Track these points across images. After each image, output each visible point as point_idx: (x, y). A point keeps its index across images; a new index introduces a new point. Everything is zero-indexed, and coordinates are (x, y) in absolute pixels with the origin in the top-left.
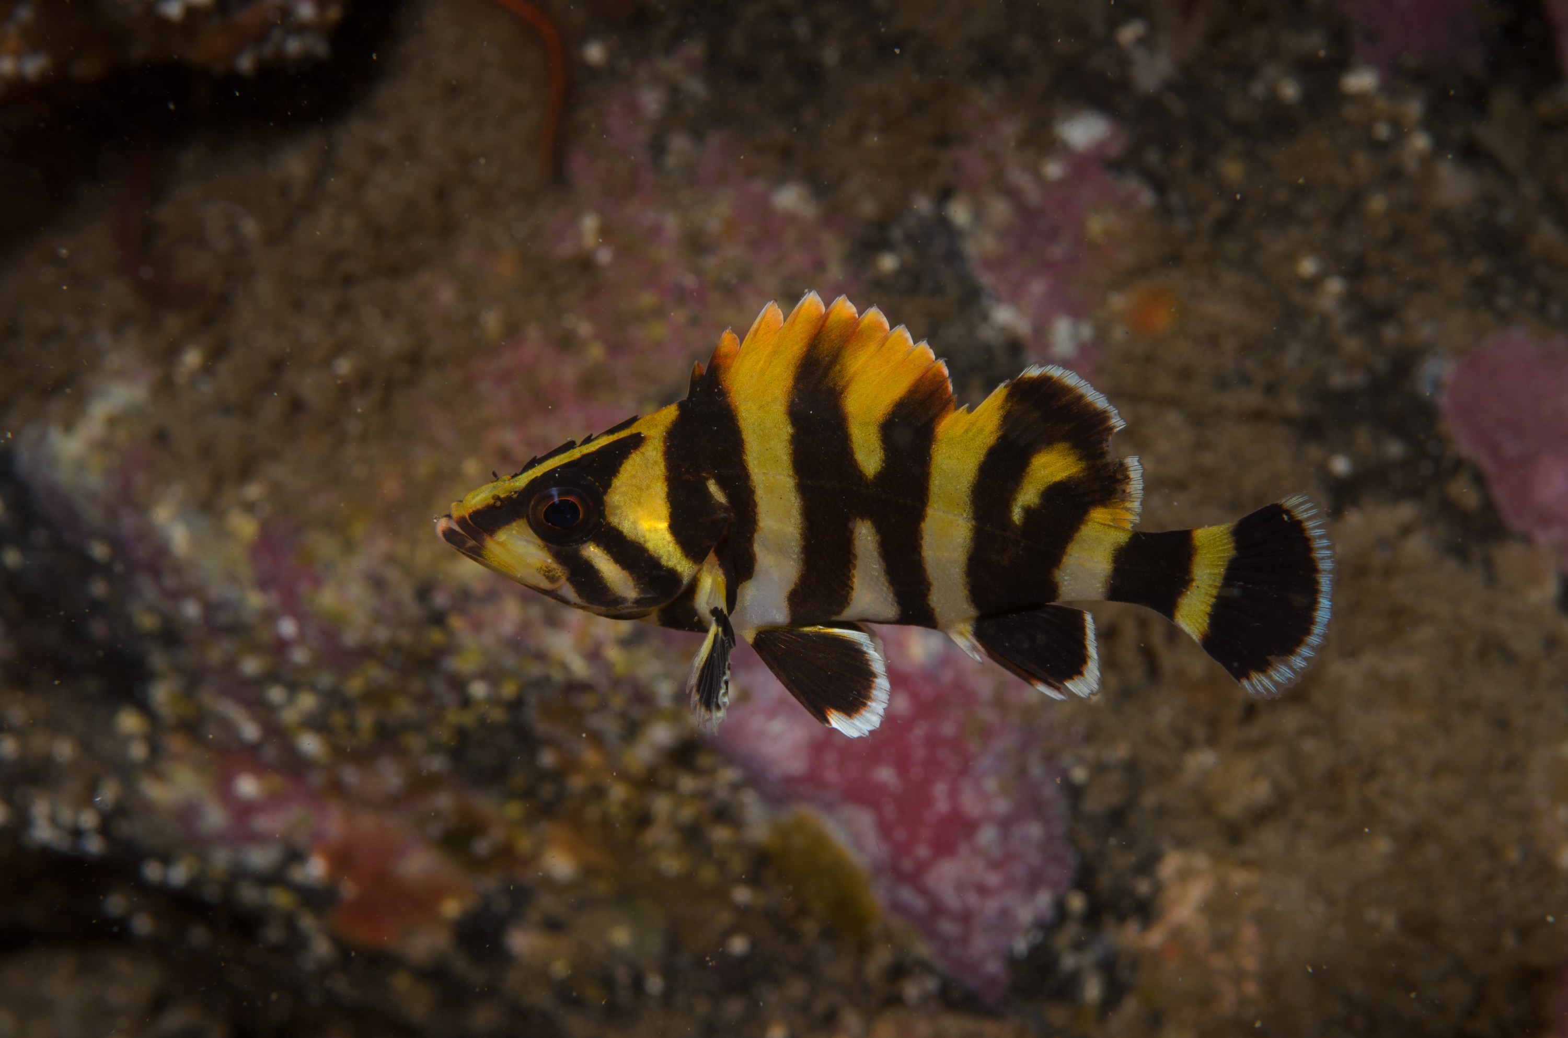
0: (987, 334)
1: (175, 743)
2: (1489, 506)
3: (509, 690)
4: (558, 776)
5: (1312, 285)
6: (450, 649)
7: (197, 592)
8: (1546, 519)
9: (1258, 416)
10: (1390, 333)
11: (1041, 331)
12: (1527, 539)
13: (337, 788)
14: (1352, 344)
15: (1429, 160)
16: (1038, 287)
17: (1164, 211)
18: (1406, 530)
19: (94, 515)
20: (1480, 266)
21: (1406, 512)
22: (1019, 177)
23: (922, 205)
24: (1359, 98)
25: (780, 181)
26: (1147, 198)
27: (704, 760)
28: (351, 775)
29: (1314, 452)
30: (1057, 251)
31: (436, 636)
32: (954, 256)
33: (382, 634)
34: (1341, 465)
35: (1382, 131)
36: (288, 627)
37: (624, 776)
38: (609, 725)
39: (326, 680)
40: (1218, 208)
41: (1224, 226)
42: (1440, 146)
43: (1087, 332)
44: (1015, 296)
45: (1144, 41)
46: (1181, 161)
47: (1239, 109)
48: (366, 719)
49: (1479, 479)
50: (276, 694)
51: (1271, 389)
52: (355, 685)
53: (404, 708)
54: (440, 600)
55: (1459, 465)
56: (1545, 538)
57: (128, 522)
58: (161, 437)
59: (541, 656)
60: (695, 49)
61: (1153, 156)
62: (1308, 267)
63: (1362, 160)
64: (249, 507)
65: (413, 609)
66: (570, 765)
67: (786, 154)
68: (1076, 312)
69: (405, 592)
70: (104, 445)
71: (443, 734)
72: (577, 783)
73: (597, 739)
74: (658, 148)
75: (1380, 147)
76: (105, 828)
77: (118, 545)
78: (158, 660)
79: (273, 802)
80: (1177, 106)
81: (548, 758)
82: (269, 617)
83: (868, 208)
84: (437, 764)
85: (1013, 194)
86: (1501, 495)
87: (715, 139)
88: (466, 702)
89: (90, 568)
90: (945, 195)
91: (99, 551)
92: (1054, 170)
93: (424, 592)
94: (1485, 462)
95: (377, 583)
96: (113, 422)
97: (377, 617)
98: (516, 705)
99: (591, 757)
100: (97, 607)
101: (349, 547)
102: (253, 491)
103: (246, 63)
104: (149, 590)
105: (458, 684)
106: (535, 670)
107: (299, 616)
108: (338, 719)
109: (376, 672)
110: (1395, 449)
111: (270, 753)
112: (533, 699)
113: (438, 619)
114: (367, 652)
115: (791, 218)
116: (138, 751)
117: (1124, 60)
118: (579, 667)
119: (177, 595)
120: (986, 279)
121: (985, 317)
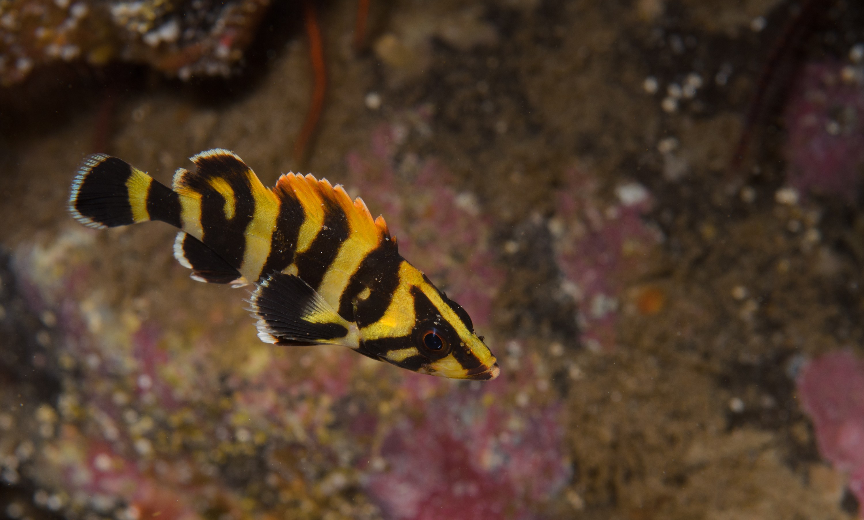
0: (558, 296)
1: (68, 431)
2: (813, 443)
3: (259, 439)
4: (276, 491)
5: (740, 303)
6: (231, 411)
7: (98, 352)
8: (844, 456)
9: (698, 369)
10: (777, 339)
11: (588, 299)
12: (830, 465)
13: (152, 473)
14: (756, 340)
15: (816, 246)
16: (591, 276)
17: (667, 247)
18: (765, 447)
19: (49, 298)
20: (834, 310)
21: (767, 437)
22: (592, 213)
23: (537, 218)
24: (785, 206)
25: (461, 190)
26: (658, 237)
27: (359, 498)
28: (162, 468)
29: (723, 395)
30: (605, 257)
31: (224, 403)
32: (548, 251)
33: (196, 396)
34: (737, 405)
35: (794, 226)
36: (145, 381)
37: (313, 498)
38: (311, 470)
39: (160, 413)
40: (696, 251)
41: (699, 262)
42: (825, 240)
43: (613, 304)
44: (577, 278)
45: (675, 152)
46: (683, 220)
47: (719, 199)
48: (177, 439)
49: (811, 428)
50: (130, 416)
51: (707, 356)
52: (175, 419)
53: (199, 438)
54: (232, 383)
55: (800, 418)
56: (841, 467)
57: (68, 307)
58: (96, 264)
59: (281, 424)
60: (428, 109)
61: (667, 216)
62: (740, 292)
63: (781, 241)
64: (137, 312)
65: (216, 386)
66: (284, 485)
67: (467, 176)
68: (609, 292)
69: (213, 375)
70: (63, 263)
71: (218, 456)
72: (286, 496)
73: (302, 475)
74: (398, 159)
75: (791, 235)
76: (21, 469)
77: (60, 317)
78: (68, 383)
79: (116, 474)
80: (686, 192)
81: (272, 480)
82: (136, 374)
83: (506, 214)
84: (211, 471)
85: (586, 222)
86: (822, 438)
87: (431, 162)
88: (234, 440)
89: (41, 326)
90: (550, 215)
91: (48, 318)
92: (612, 213)
93: (223, 378)
94: (816, 419)
95: (199, 368)
96: (71, 250)
97: (196, 386)
98: (261, 449)
99: (297, 484)
100: (41, 349)
101: (187, 343)
102: (141, 303)
103: (185, 73)
104: (71, 345)
105: (232, 431)
106: (275, 432)
107: (153, 376)
108: (162, 435)
109: (188, 416)
110: (768, 401)
111: (121, 447)
112: (272, 448)
113: (228, 393)
114: (186, 404)
115: (464, 213)
116: (46, 431)
117: (660, 159)
118: (301, 435)
119: (87, 352)
120: (564, 266)
121: (558, 286)
